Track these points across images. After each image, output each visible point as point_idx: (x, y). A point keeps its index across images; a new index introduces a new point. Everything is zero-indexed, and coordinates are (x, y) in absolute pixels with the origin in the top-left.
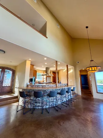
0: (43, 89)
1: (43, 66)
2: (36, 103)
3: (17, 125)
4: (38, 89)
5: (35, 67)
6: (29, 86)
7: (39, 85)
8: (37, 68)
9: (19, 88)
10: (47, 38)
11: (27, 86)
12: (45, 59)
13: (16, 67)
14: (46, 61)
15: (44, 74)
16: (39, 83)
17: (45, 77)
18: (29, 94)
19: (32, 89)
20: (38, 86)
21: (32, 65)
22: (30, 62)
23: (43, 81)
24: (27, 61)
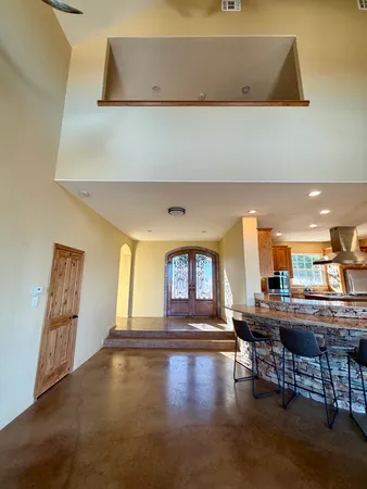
0: (319, 324)
1: (313, 226)
2: (297, 372)
3: (237, 423)
4: (299, 321)
5: (278, 234)
6: (263, 305)
7: (302, 305)
8: (288, 238)
9: (235, 309)
10: (306, 103)
11: (258, 303)
12: (315, 194)
13: (218, 243)
14: (319, 203)
15: (326, 259)
16: (307, 297)
17: (335, 269)
18: (264, 333)
19: (274, 316)
20: (297, 308)
21: (265, 231)
22: (255, 219)
23: (330, 289)
24: (244, 220)
